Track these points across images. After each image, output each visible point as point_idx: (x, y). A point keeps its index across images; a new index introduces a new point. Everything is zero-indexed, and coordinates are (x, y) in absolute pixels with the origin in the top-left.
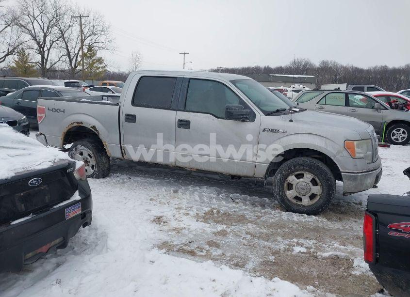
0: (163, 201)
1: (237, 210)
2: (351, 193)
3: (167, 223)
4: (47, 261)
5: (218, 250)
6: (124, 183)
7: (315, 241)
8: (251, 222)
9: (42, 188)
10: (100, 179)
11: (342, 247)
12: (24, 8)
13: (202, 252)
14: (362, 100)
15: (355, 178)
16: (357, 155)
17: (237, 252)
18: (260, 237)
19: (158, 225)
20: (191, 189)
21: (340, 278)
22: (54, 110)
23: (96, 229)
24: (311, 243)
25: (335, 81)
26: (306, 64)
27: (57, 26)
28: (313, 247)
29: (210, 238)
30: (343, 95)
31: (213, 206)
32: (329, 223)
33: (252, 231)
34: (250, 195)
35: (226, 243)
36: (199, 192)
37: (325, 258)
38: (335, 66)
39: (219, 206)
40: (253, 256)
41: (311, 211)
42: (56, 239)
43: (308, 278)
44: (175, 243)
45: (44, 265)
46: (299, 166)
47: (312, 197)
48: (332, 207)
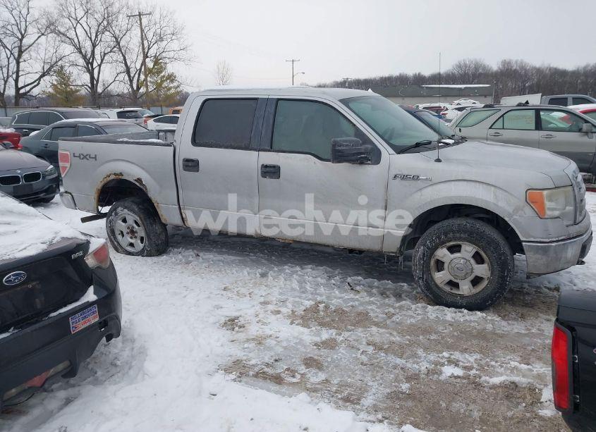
0: (243, 290)
1: (357, 303)
2: (539, 275)
3: (244, 327)
4: (51, 395)
5: (320, 374)
6: (188, 263)
7: (478, 356)
8: (377, 325)
9: (30, 286)
10: (153, 258)
11: (524, 366)
12: (63, 7)
13: (294, 376)
14: (563, 119)
15: (545, 251)
16: (549, 213)
17: (349, 377)
18: (389, 349)
19: (229, 332)
20: (287, 271)
21: (518, 422)
22: (82, 157)
23: (133, 341)
24: (472, 359)
25: (522, 92)
26: (477, 66)
27: (109, 31)
28: (475, 365)
29: (309, 353)
30: (532, 113)
31: (319, 299)
32: (504, 323)
33: (377, 339)
34: (379, 279)
35: (333, 361)
36: (300, 276)
37: (494, 387)
38: (523, 68)
39: (328, 297)
40: (376, 383)
41: (475, 305)
42: (58, 365)
43: (463, 422)
44: (253, 362)
45: (45, 402)
46: (453, 232)
47: (476, 281)
48: (509, 296)
